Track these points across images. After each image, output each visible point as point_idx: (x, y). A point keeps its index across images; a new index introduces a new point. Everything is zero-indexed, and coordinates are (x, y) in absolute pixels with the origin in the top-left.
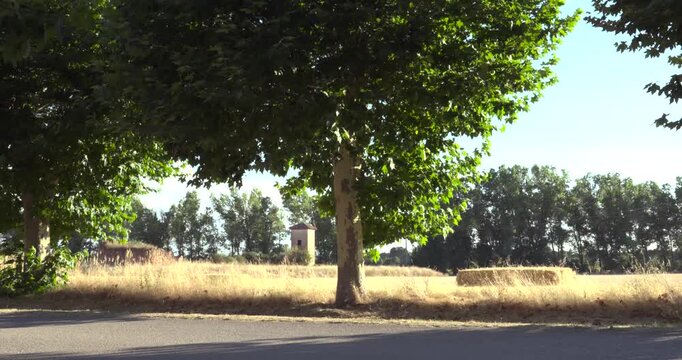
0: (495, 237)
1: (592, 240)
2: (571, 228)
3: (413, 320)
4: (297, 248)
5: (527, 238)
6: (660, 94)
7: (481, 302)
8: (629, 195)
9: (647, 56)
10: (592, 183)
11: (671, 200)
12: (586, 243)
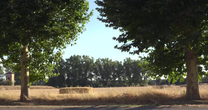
0: (72, 76)
1: (100, 77)
2: (94, 74)
3: (44, 106)
4: (8, 80)
5: (81, 77)
6: (117, 40)
7: (66, 99)
8: (111, 64)
9: (113, 29)
10: (100, 60)
11: (122, 66)
12: (98, 78)
